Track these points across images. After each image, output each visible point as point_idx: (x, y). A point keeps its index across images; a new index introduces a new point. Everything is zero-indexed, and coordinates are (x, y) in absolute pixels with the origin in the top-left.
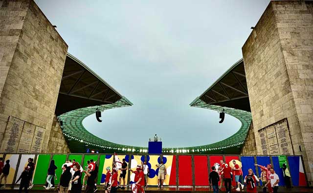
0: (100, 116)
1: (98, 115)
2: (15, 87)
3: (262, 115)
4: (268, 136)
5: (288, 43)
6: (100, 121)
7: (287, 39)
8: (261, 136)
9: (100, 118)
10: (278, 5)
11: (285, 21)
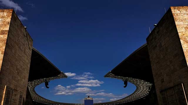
0: (48, 85)
1: (47, 84)
2: (7, 67)
3: (163, 82)
4: (168, 95)
5: (184, 35)
6: (48, 88)
7: (182, 32)
8: (162, 95)
9: (48, 86)
10: (176, 10)
11: (180, 20)
